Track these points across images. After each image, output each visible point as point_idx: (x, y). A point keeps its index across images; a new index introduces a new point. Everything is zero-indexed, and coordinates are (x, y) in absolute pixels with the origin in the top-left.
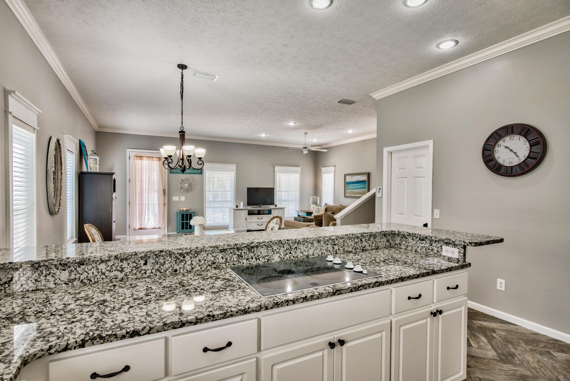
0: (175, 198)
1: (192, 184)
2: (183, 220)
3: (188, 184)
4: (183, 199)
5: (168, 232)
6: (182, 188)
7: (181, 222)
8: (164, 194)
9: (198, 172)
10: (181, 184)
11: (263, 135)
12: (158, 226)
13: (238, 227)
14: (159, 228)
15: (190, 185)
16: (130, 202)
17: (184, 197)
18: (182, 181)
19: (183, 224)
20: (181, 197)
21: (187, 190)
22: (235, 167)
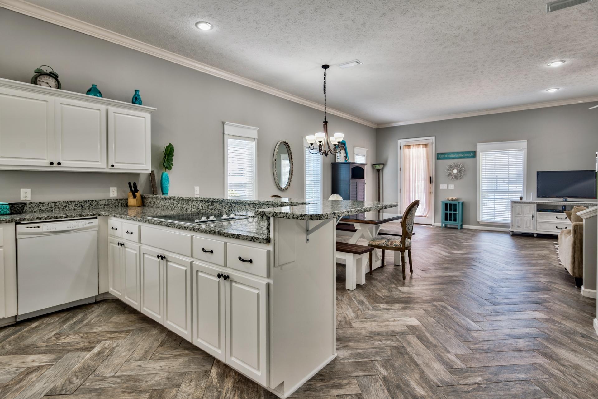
0: (443, 187)
1: (462, 170)
2: (446, 210)
3: (457, 170)
4: (451, 187)
5: (435, 222)
6: (450, 174)
7: (444, 212)
8: (431, 182)
9: (470, 155)
10: (449, 170)
11: (552, 91)
12: (424, 215)
13: (518, 227)
14: (425, 217)
15: (459, 171)
16: (400, 190)
17: (453, 185)
18: (451, 167)
19: (446, 214)
20: (450, 185)
21: (456, 177)
22: (526, 143)
